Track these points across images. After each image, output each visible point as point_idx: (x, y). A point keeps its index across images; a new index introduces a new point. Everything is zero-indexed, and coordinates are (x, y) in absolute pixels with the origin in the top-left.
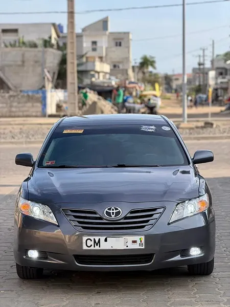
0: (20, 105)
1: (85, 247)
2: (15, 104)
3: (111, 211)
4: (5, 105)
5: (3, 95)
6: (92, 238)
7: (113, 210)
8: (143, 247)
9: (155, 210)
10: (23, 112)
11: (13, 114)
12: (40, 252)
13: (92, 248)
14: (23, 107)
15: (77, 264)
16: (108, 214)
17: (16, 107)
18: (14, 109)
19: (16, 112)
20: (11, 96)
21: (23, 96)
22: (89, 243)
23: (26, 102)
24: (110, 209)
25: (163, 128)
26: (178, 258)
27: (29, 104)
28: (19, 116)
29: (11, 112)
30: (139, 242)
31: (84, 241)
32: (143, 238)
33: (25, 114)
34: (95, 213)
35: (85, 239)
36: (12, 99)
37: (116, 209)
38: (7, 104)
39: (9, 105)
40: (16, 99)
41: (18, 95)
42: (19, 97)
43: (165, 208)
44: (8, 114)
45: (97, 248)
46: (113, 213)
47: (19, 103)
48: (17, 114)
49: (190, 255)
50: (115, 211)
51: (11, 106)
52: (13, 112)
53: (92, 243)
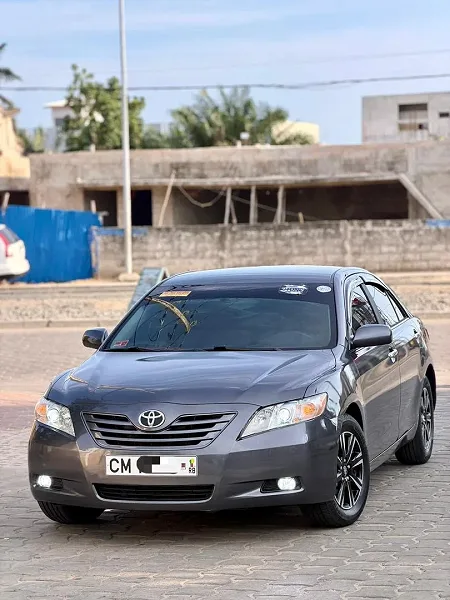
0: (423, 248)
1: (109, 472)
2: (413, 247)
3: (149, 417)
4: (393, 249)
5: (391, 229)
6: (119, 458)
7: (152, 415)
8: (195, 474)
9: (219, 416)
10: (427, 260)
11: (409, 265)
12: (54, 479)
13: (119, 473)
14: (428, 252)
15: (98, 496)
16: (144, 421)
17: (415, 252)
18: (410, 256)
19: (415, 261)
20: (405, 232)
21: (428, 232)
22: (115, 466)
23: (434, 243)
24: (146, 414)
25: (320, 288)
26: (256, 493)
27: (440, 247)
28: (419, 270)
29: (405, 261)
30: (188, 465)
31: (108, 463)
32: (194, 460)
33: (433, 264)
34: (126, 420)
35: (108, 459)
36: (407, 237)
37: (157, 414)
38: (398, 246)
39: (401, 249)
40: (415, 237)
41: (419, 229)
42: (421, 233)
43: (236, 414)
44: (399, 266)
45: (126, 473)
46: (151, 420)
47: (421, 244)
48: (416, 265)
49: (278, 490)
50: (154, 417)
51: (405, 251)
52: (409, 261)
53: (119, 466)
